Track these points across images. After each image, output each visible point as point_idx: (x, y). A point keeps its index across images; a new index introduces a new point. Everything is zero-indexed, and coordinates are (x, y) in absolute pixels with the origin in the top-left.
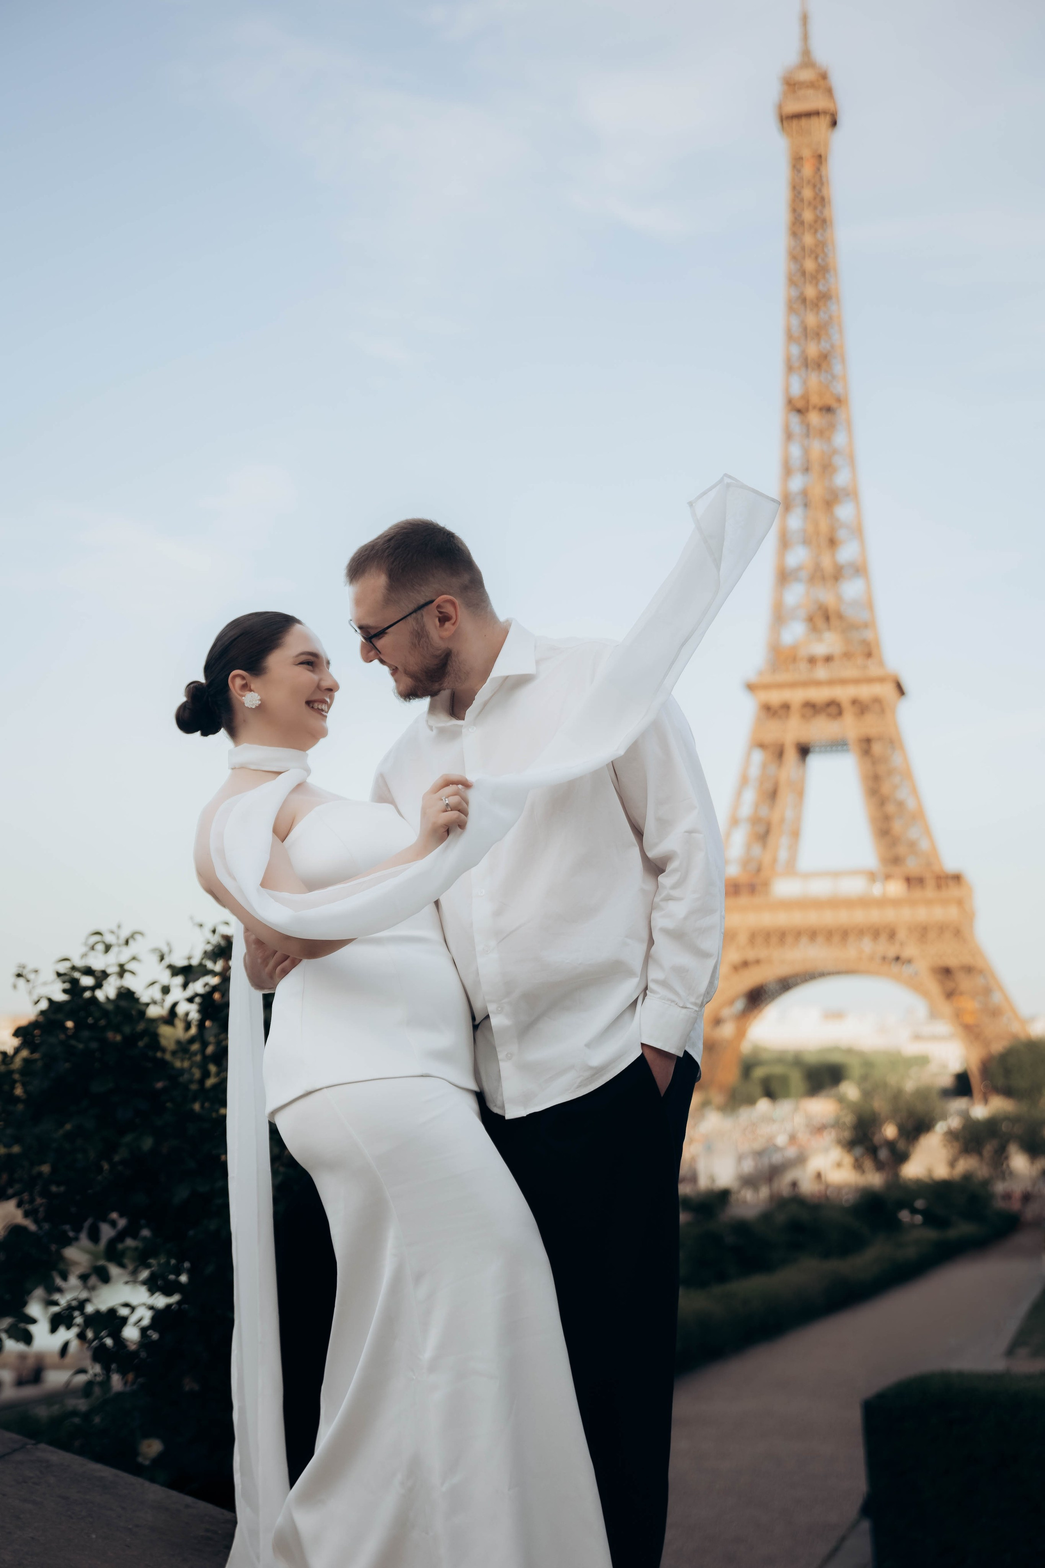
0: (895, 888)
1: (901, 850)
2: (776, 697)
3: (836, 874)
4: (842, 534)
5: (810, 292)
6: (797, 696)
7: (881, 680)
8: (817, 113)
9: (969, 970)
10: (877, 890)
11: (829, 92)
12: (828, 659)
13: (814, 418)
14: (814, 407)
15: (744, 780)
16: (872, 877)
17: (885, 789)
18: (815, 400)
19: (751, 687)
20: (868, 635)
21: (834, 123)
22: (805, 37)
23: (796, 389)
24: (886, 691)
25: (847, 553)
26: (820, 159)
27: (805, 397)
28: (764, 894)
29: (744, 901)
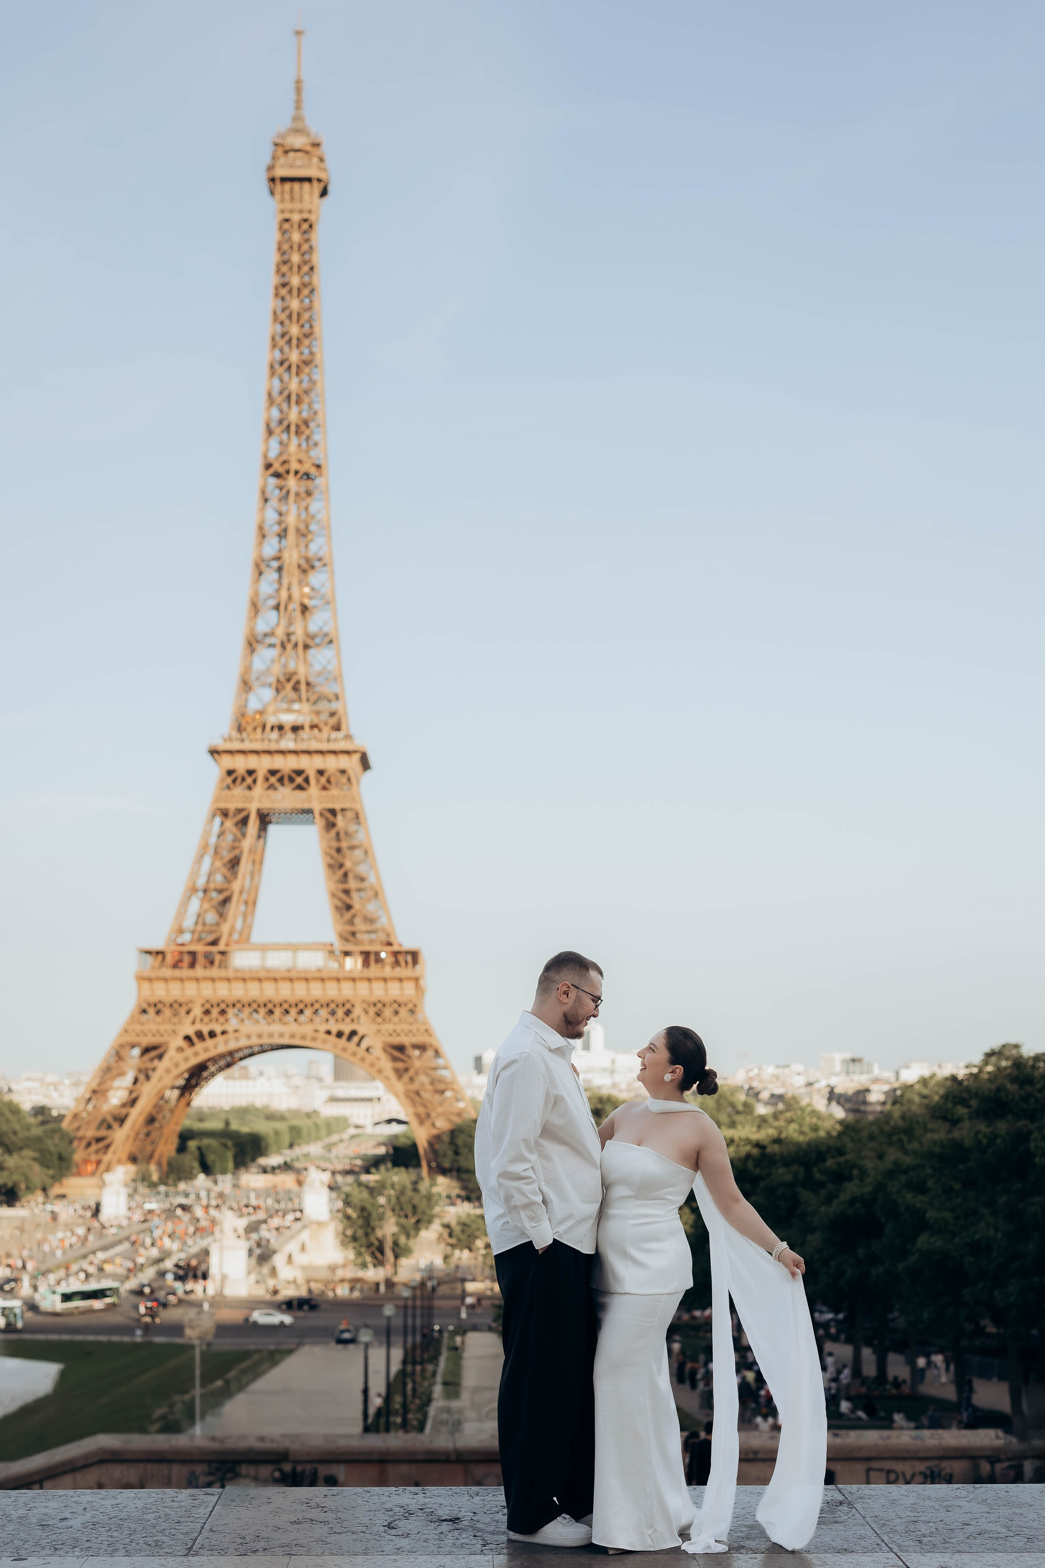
0: (352, 964)
1: (359, 926)
2: (241, 764)
3: (294, 948)
4: (314, 602)
5: (294, 357)
6: (263, 764)
7: (348, 753)
8: (309, 180)
9: (422, 1048)
10: (334, 967)
11: (321, 160)
12: (296, 729)
13: (292, 483)
14: (293, 473)
15: (205, 847)
16: (331, 952)
17: (348, 864)
18: (294, 466)
19: (214, 752)
20: (334, 706)
21: (324, 193)
22: (298, 104)
23: (275, 453)
24: (352, 763)
25: (317, 622)
26: (307, 226)
27: (284, 462)
28: (223, 965)
29: (199, 971)
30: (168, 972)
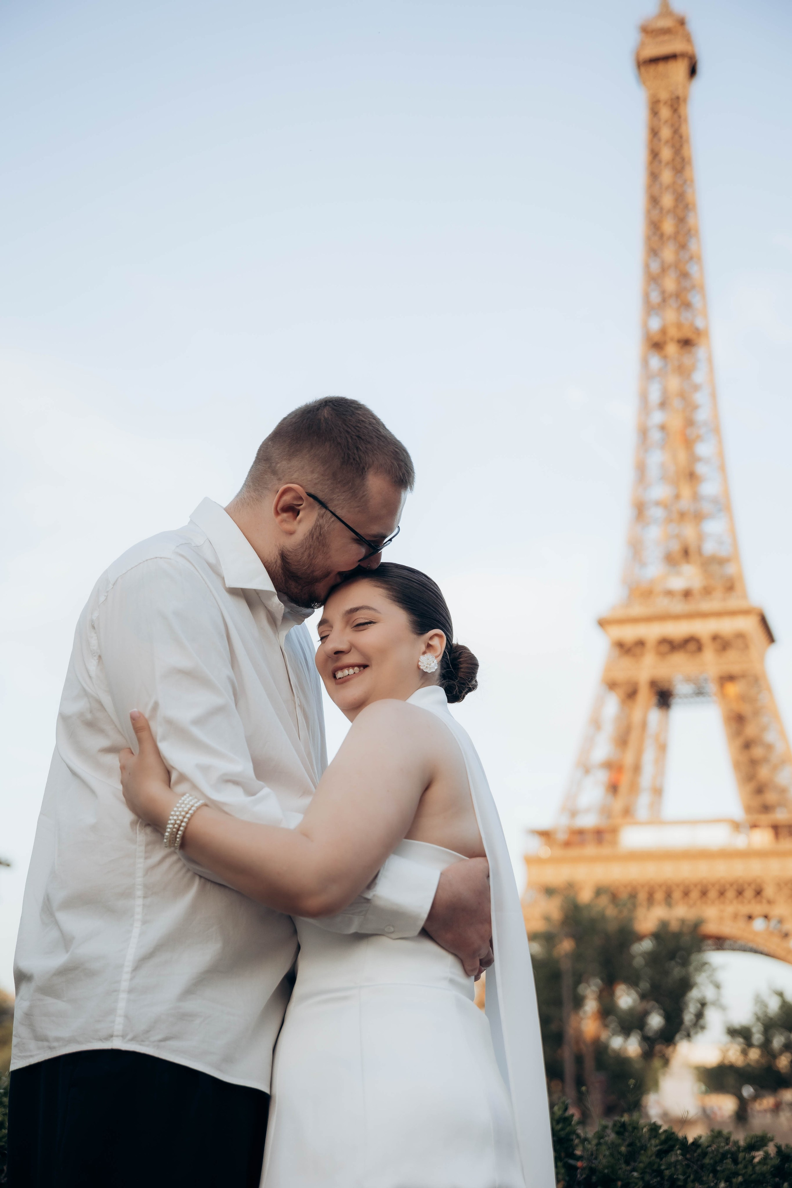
0: (761, 838)
1: (771, 797)
2: (629, 633)
4: (701, 469)
5: (668, 228)
6: (652, 632)
7: (745, 613)
8: (674, 57)
10: (741, 841)
11: (688, 38)
12: (687, 594)
13: (672, 352)
14: (672, 339)
16: (736, 826)
17: (751, 731)
18: (672, 334)
19: (603, 623)
20: (730, 569)
21: (693, 71)
23: (655, 324)
25: (708, 487)
26: (678, 101)
27: (663, 331)
28: (614, 843)
29: (590, 850)
30: (559, 852)
